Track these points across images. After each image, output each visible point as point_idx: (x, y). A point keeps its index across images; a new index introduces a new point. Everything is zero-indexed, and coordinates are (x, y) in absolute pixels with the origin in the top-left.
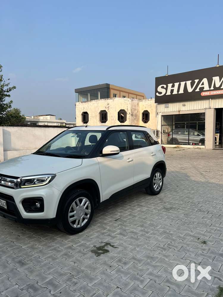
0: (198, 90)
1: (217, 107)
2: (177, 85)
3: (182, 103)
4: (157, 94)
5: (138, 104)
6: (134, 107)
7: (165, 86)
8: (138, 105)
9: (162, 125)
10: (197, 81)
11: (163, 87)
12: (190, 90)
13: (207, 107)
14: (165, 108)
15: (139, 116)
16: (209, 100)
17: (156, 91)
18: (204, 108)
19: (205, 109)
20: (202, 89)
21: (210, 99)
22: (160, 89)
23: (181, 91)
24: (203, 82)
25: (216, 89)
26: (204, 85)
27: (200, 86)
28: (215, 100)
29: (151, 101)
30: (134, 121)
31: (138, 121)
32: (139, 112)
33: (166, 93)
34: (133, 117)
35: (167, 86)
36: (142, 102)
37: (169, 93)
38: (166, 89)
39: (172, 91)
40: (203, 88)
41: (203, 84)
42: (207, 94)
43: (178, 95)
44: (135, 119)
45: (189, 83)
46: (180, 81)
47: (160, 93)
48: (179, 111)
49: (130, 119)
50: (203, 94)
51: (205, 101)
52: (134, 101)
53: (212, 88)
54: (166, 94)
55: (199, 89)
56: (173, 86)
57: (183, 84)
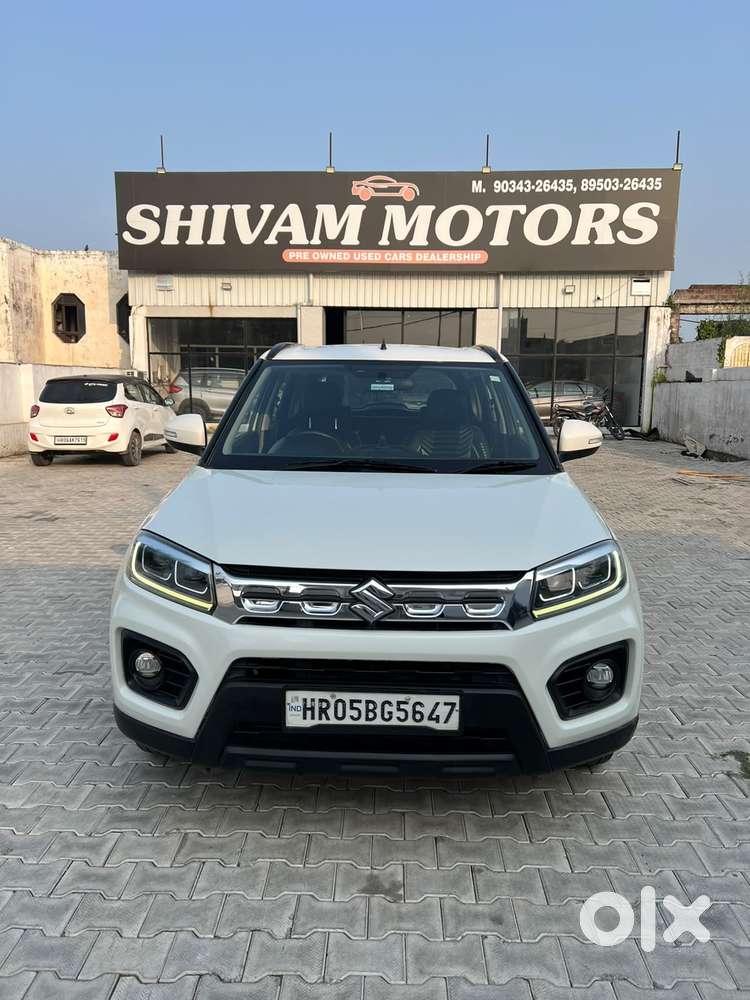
0: (271, 240)
1: (331, 304)
2: (199, 211)
3: (219, 281)
4: (127, 236)
5: (33, 266)
6: (19, 277)
7: (156, 212)
8: (34, 271)
9: (149, 353)
10: (267, 209)
11: (146, 214)
12: (247, 237)
13: (302, 299)
14: (159, 293)
15: (41, 315)
16: (308, 278)
17: (123, 226)
18: (293, 302)
19: (296, 305)
20: (285, 239)
21: (311, 276)
22: (134, 217)
23: (217, 238)
24: (288, 217)
25: (327, 244)
26: (290, 225)
27: (278, 228)
28: (325, 280)
29: (90, 261)
30: (23, 332)
31: (39, 332)
32: (41, 299)
33: (161, 236)
34: (22, 317)
35: (164, 213)
36: (48, 259)
37: (171, 239)
38: (162, 222)
39: (184, 233)
40: (289, 236)
41: (287, 223)
42: (302, 256)
43: (205, 249)
44: (27, 323)
45: (241, 211)
46: (211, 200)
47: (140, 234)
48: (211, 307)
49: (10, 324)
50: (291, 256)
51: (293, 281)
52: (18, 252)
53: (316, 241)
54: (163, 242)
55: (276, 238)
56: (186, 215)
57: (221, 211)
